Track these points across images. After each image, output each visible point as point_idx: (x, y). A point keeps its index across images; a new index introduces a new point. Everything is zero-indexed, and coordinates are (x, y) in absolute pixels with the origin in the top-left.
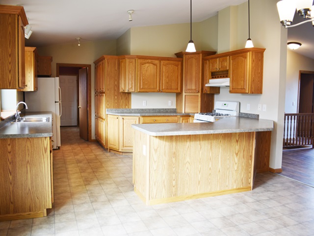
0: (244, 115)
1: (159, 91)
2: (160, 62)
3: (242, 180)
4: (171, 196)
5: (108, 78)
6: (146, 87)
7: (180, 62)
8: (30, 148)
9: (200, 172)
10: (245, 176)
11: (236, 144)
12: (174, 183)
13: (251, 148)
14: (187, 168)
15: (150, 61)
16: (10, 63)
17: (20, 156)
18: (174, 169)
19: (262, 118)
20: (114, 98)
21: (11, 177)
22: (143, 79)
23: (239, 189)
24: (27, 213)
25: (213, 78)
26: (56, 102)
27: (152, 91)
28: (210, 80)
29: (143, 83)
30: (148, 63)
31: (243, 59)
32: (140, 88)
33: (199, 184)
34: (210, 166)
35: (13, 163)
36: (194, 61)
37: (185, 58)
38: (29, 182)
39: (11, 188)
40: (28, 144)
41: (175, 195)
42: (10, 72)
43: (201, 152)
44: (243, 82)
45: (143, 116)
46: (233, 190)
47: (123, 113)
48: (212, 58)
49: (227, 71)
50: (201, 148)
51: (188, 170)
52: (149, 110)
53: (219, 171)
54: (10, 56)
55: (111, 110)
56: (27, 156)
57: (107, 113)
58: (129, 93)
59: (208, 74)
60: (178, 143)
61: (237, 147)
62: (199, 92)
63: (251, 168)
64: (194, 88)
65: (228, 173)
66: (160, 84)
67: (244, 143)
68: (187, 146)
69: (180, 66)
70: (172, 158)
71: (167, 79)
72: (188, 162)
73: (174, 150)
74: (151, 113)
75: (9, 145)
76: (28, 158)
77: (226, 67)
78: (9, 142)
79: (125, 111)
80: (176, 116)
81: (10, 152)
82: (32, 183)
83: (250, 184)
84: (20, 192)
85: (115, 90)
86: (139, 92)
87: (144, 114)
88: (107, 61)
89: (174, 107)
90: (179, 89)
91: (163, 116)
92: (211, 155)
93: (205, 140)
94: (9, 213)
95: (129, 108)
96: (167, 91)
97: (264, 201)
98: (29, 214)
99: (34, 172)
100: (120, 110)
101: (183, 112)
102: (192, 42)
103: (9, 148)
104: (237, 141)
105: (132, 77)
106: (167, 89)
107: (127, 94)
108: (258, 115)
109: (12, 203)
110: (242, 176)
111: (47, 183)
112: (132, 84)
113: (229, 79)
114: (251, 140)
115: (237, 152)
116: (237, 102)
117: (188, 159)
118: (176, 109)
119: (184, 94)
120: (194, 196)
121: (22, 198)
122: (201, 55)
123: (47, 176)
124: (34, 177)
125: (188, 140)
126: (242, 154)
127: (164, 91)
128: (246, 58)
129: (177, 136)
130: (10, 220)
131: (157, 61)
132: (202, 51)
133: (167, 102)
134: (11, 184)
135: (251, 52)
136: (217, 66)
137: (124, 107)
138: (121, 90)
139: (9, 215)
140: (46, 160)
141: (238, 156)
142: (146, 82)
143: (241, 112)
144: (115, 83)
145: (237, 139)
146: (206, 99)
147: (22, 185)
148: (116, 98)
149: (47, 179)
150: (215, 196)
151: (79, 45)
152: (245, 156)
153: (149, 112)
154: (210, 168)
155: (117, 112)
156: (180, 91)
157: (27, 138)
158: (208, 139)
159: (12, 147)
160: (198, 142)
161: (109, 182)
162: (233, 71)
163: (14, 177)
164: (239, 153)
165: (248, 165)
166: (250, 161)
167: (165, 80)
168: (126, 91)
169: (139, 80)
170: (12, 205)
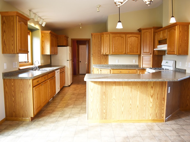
0: (177, 69)
1: (125, 54)
2: (126, 35)
3: (156, 114)
4: (103, 119)
5: (94, 46)
6: (116, 51)
7: (139, 35)
8: (22, 85)
9: (123, 106)
10: (159, 112)
11: (151, 89)
12: (104, 111)
13: (164, 93)
14: (114, 103)
15: (119, 35)
16: (12, 41)
17: (18, 88)
18: (104, 103)
19: (188, 72)
20: (98, 58)
21: (13, 99)
22: (114, 47)
23: (153, 120)
24: (21, 118)
25: (159, 45)
26: (67, 60)
27: (121, 53)
28: (158, 46)
29: (114, 49)
30: (118, 36)
31: (174, 31)
32: (113, 52)
33: (122, 113)
34: (131, 102)
35: (14, 91)
36: (148, 34)
37: (143, 32)
38: (22, 102)
39: (14, 104)
40: (21, 82)
41: (105, 119)
42: (12, 45)
43: (123, 93)
44: (173, 46)
45: (113, 69)
46: (149, 120)
47: (103, 67)
48: (159, 31)
49: (166, 40)
50: (123, 90)
51: (114, 104)
52: (120, 65)
53: (138, 107)
54: (12, 37)
55: (96, 65)
56: (21, 88)
57: (93, 67)
58: (107, 55)
59: (157, 42)
60: (107, 86)
61: (152, 92)
62: (151, 54)
63: (164, 106)
64: (148, 51)
65: (144, 108)
66: (125, 49)
67: (158, 89)
68: (113, 89)
69: (139, 38)
70: (103, 95)
71: (131, 46)
72: (114, 99)
73: (104, 91)
74: (121, 67)
75: (13, 82)
76: (21, 90)
77: (165, 37)
78: (12, 81)
79: (105, 66)
80: (135, 69)
81: (13, 86)
82: (23, 103)
83: (163, 117)
84: (18, 107)
85: (99, 53)
86: (112, 54)
87: (113, 68)
88: (94, 36)
89: (137, 64)
90: (139, 52)
91: (126, 69)
92: (131, 95)
93: (127, 86)
94: (13, 117)
95: (107, 64)
96: (130, 53)
97: (167, 131)
98: (22, 119)
99: (24, 97)
100: (102, 65)
101: (142, 67)
102: (120, 22)
103: (13, 84)
104: (152, 87)
105: (108, 45)
106: (131, 52)
107: (106, 56)
108: (185, 70)
109: (14, 112)
110: (157, 111)
111: (31, 103)
112: (107, 50)
113: (166, 45)
114: (164, 87)
115: (152, 95)
116: (174, 61)
117: (114, 97)
118: (138, 65)
119: (142, 55)
120: (118, 121)
121: (19, 110)
122: (153, 29)
123: (31, 100)
124: (24, 100)
125: (114, 85)
126: (156, 97)
127: (128, 53)
128: (175, 30)
129: (106, 82)
130: (13, 120)
131: (124, 35)
132: (153, 27)
133: (132, 61)
134: (14, 102)
135: (178, 26)
136: (161, 36)
137: (104, 63)
138: (102, 54)
139: (13, 118)
140: (30, 91)
141: (153, 98)
142: (116, 48)
143: (176, 67)
144: (98, 49)
145: (152, 86)
146: (156, 59)
147: (19, 103)
148: (99, 58)
149: (31, 101)
150: (134, 123)
151: (81, 28)
152: (159, 98)
153: (120, 67)
154: (131, 104)
155: (99, 66)
156: (139, 54)
157: (21, 79)
158: (129, 85)
159: (14, 84)
160: (121, 87)
161: (78, 107)
162: (169, 39)
163: (15, 99)
164: (153, 96)
165: (161, 105)
166: (163, 102)
167: (129, 46)
168: (104, 54)
169: (112, 47)
170: (14, 113)
